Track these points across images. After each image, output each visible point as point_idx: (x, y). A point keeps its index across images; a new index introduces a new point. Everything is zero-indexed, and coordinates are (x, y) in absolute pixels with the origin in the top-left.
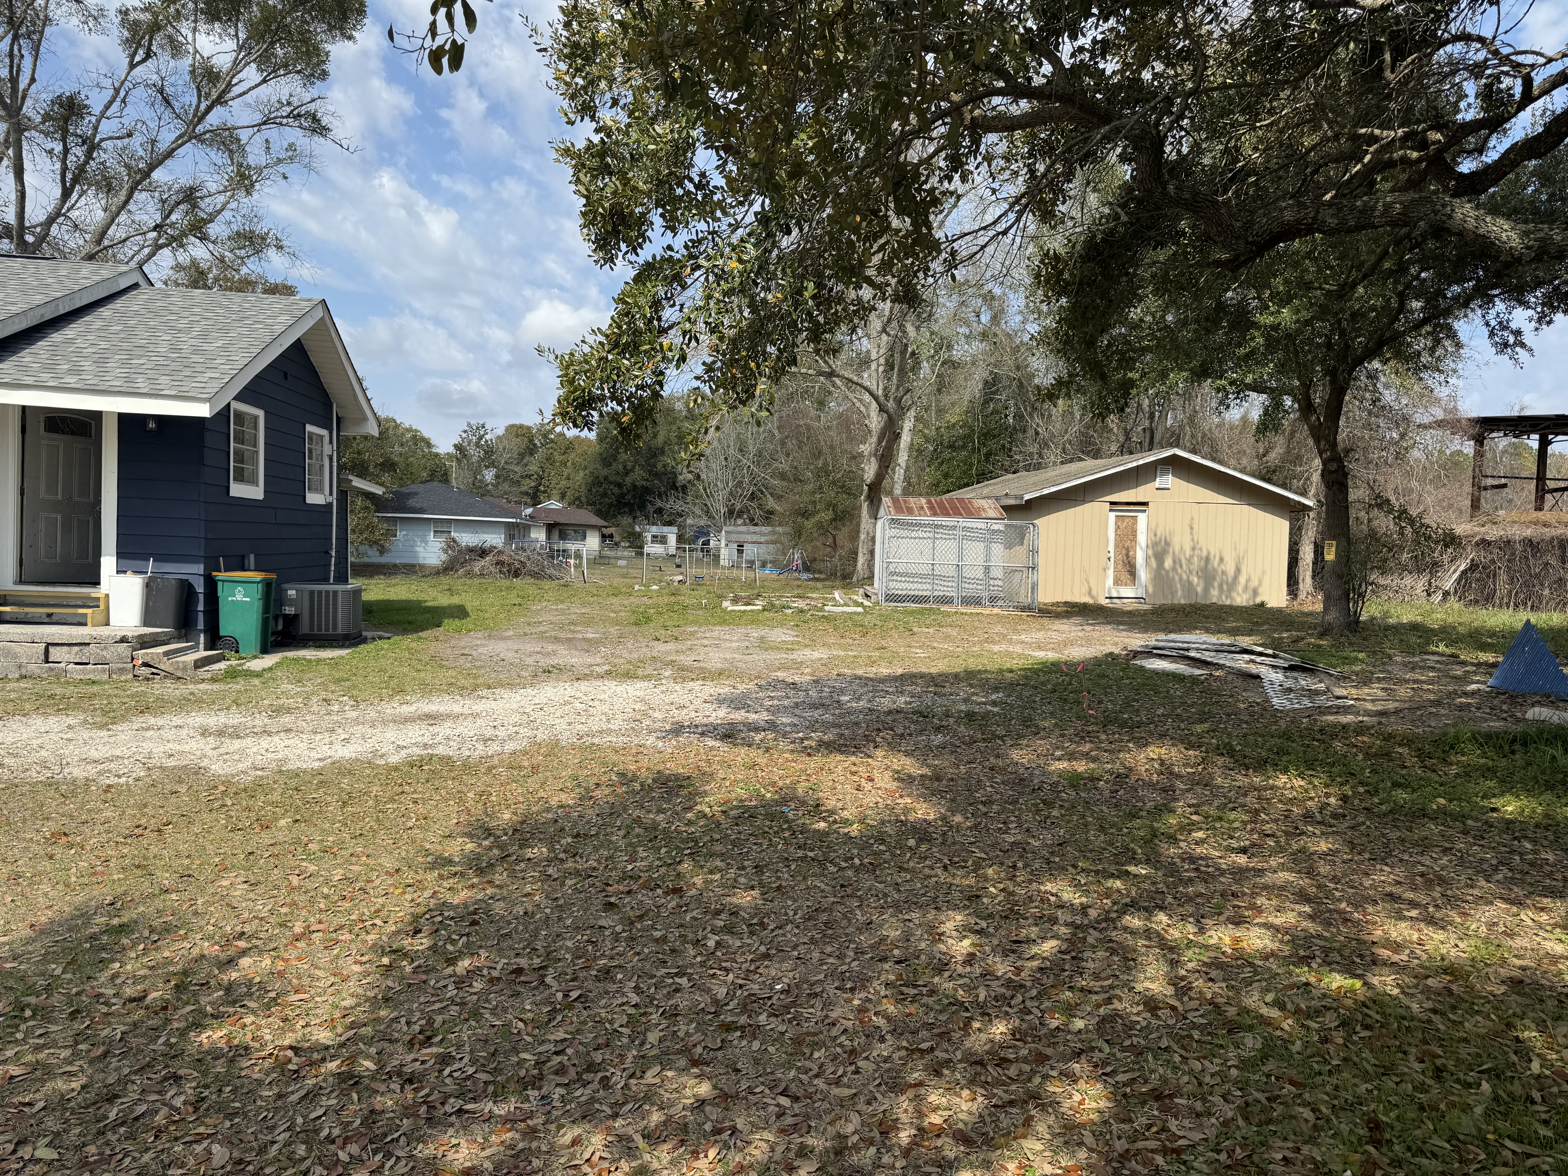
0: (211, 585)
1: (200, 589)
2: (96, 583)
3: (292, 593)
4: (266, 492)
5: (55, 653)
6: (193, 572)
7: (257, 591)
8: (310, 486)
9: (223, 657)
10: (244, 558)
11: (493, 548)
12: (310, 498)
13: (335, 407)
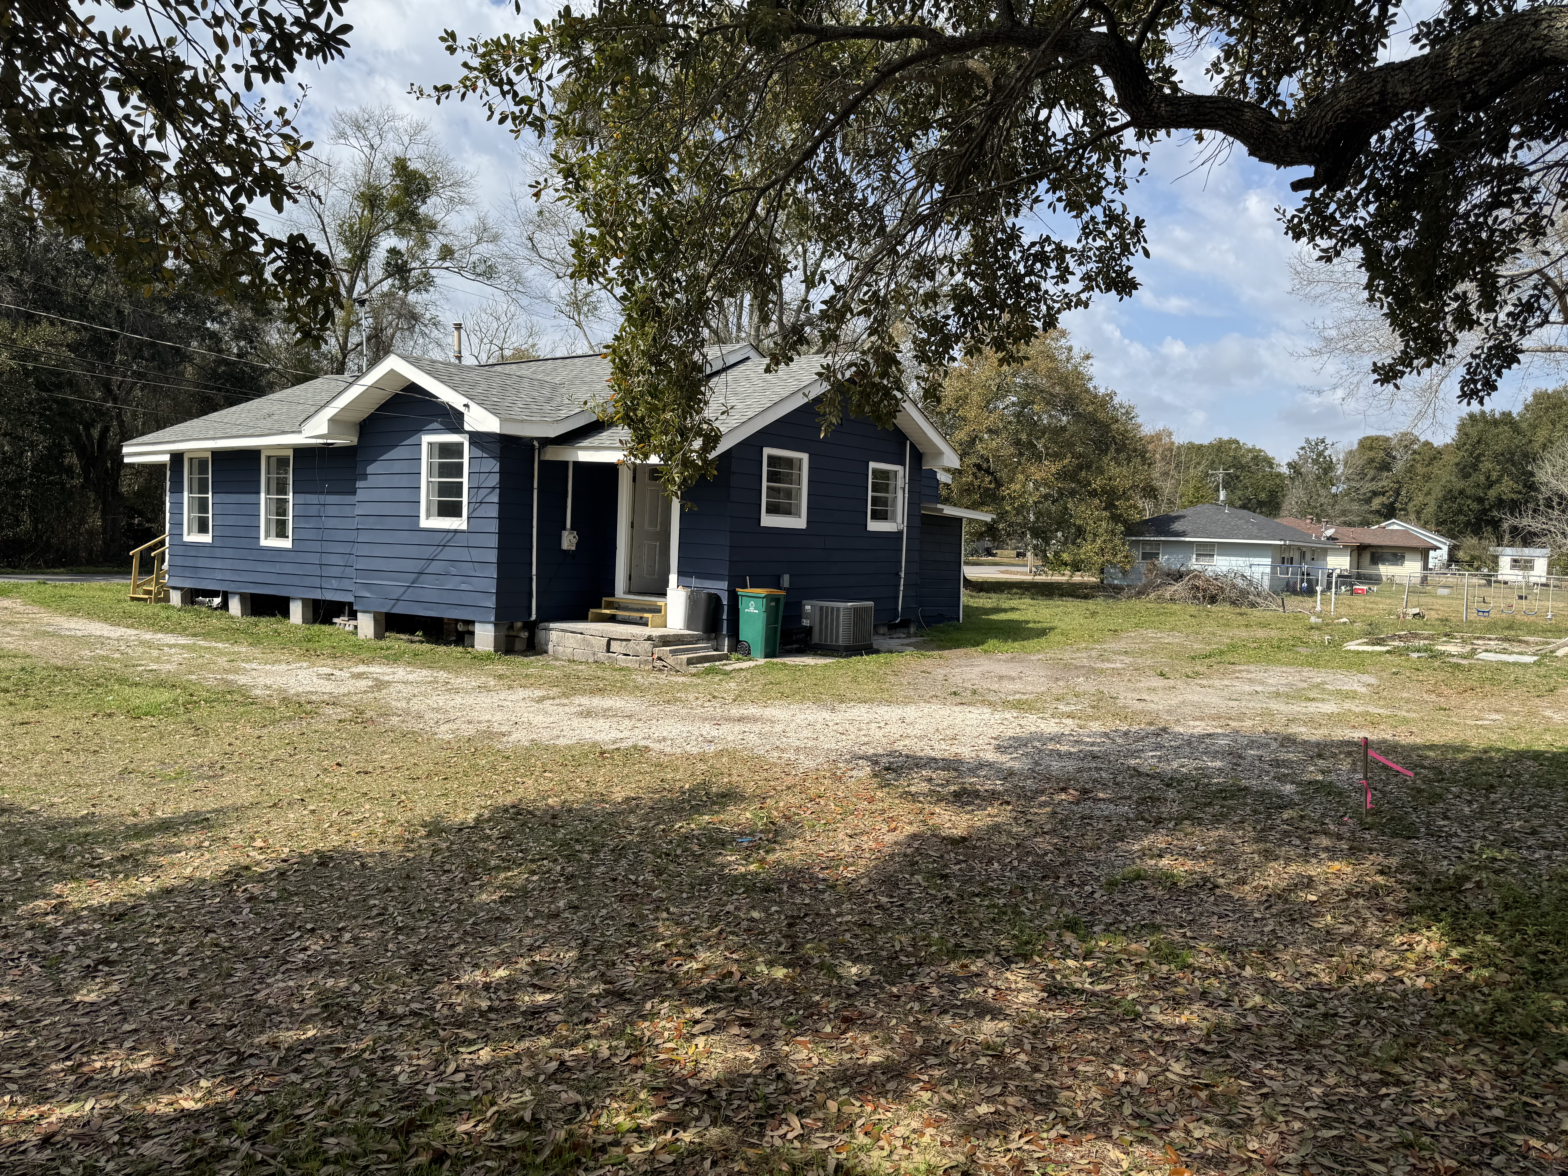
0: (734, 599)
1: (725, 602)
2: (664, 594)
3: (808, 607)
4: (808, 522)
5: (615, 646)
6: (720, 587)
7: (762, 603)
8: (876, 516)
9: (727, 658)
10: (779, 577)
11: (1189, 572)
12: (873, 526)
13: (912, 444)
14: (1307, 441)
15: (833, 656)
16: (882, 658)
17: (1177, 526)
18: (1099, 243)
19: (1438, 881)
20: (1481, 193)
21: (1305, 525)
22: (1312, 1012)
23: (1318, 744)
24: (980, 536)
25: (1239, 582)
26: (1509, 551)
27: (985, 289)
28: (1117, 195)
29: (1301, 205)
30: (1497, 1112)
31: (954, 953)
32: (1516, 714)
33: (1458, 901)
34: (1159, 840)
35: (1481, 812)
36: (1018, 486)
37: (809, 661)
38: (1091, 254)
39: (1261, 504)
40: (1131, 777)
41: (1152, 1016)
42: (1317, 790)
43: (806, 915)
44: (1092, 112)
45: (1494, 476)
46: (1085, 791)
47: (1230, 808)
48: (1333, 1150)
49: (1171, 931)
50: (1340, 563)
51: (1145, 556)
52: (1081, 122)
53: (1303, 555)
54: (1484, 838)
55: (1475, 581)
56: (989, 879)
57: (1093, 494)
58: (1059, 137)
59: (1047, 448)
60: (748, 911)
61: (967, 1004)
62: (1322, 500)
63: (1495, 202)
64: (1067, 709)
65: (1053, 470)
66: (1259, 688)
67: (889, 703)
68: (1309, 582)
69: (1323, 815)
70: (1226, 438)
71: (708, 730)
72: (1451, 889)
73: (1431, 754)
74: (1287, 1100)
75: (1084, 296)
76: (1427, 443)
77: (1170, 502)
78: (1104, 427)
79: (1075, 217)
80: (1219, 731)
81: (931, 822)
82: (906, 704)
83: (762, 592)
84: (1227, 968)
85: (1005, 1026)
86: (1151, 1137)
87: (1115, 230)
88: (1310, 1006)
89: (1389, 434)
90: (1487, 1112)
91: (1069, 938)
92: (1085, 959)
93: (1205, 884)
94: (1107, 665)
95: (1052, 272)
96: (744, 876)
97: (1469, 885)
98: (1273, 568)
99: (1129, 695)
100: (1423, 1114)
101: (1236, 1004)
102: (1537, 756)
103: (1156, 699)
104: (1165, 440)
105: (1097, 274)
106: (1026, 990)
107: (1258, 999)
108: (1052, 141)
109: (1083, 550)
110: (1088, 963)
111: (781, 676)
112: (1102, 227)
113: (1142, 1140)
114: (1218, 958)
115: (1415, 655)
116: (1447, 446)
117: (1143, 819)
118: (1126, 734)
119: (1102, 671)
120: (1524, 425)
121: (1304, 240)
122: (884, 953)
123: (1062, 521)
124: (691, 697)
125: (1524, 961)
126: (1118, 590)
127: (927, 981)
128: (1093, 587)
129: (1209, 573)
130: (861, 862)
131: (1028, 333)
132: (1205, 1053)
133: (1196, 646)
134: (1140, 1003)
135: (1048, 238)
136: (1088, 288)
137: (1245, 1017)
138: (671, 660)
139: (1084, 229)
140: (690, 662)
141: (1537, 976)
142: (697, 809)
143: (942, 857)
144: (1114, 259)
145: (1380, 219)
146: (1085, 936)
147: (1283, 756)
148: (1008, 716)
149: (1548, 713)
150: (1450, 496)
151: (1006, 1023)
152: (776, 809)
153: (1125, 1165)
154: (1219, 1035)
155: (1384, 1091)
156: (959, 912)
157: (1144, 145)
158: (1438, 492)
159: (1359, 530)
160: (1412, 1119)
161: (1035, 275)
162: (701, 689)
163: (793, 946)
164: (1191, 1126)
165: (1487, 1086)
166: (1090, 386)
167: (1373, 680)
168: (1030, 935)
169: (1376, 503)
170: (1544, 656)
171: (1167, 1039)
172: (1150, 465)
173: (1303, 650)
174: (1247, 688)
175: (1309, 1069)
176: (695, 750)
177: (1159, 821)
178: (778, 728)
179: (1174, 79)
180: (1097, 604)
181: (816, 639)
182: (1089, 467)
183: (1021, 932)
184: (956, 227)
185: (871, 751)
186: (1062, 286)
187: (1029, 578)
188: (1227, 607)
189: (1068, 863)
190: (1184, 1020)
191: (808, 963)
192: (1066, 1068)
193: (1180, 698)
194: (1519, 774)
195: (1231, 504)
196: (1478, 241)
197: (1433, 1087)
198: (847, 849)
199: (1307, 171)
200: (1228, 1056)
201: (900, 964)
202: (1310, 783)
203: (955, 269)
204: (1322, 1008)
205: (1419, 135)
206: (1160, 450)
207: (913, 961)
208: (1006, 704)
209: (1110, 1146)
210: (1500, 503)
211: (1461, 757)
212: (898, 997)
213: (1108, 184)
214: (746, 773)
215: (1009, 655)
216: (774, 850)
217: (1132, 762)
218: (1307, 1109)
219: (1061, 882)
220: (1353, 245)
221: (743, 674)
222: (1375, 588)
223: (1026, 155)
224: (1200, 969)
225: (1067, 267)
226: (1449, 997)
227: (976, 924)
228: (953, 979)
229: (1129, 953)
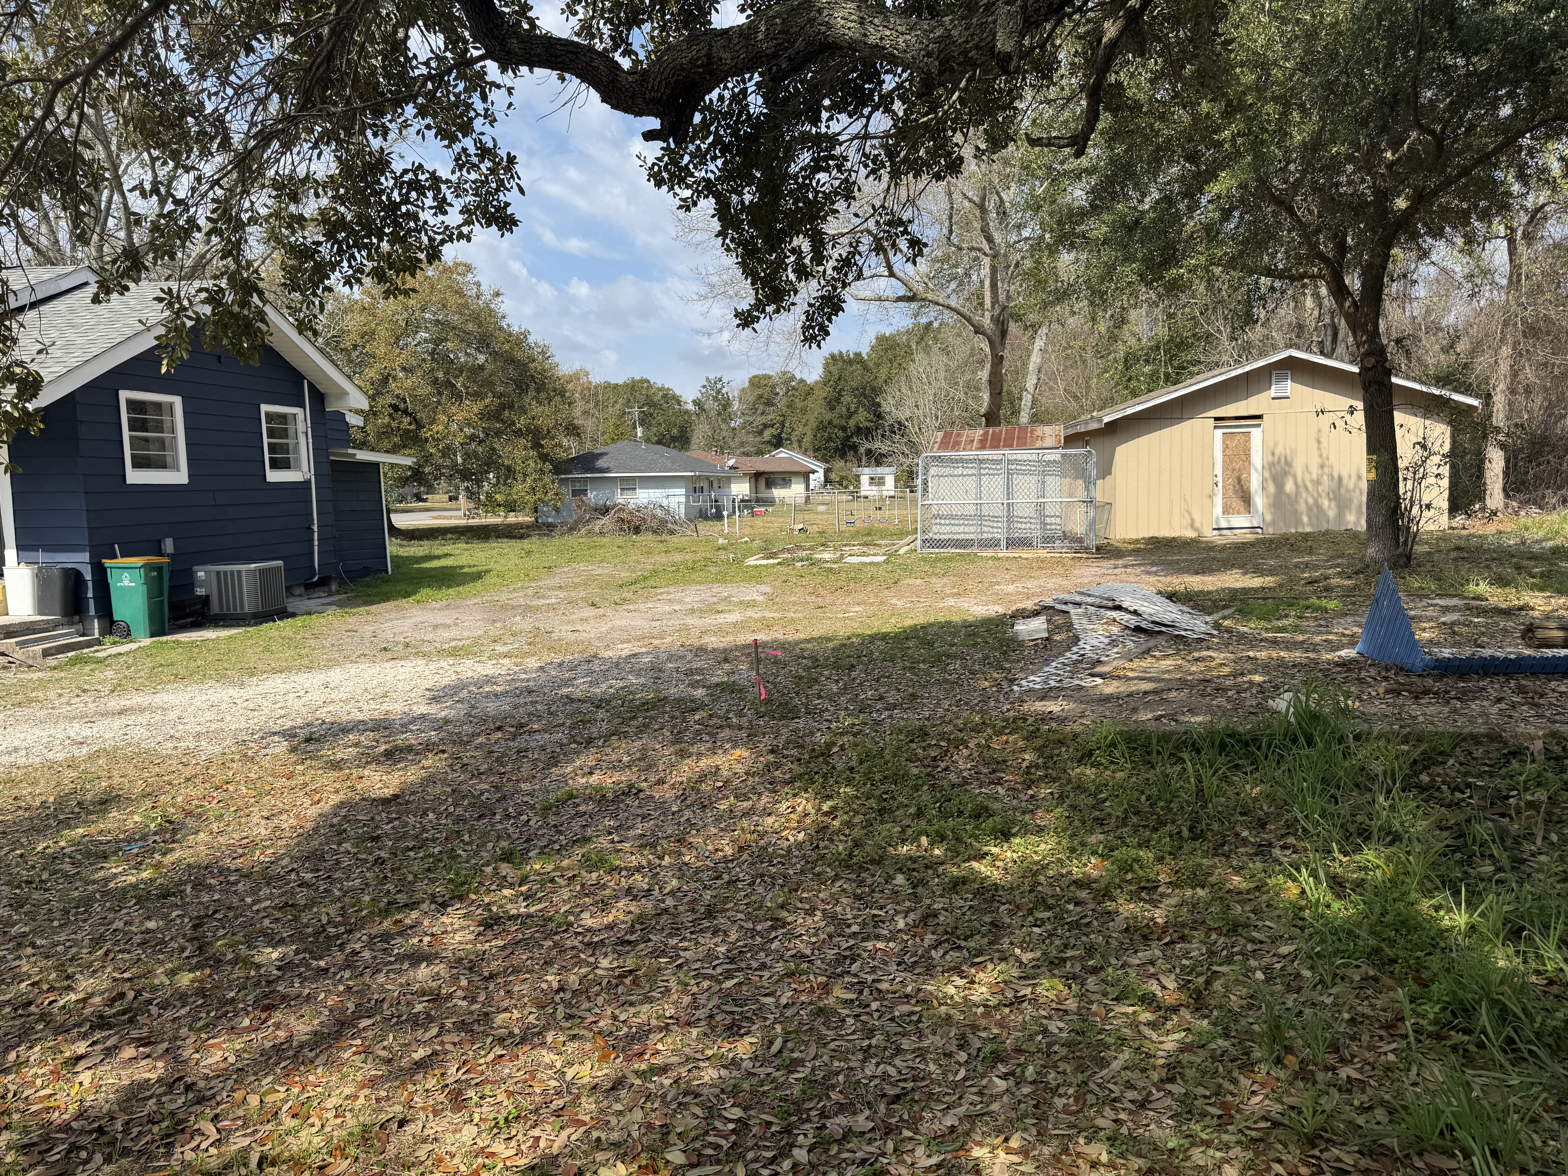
1: (88, 577)
3: (201, 574)
4: (192, 476)
6: (80, 560)
7: (139, 576)
8: (276, 465)
9: (99, 643)
10: (159, 542)
11: (616, 505)
12: (273, 476)
13: (310, 384)
14: (708, 379)
15: (239, 626)
16: (299, 621)
17: (601, 463)
18: (474, 176)
19: (814, 750)
20: (805, 158)
21: (711, 456)
22: (719, 882)
23: (725, 651)
24: (404, 481)
25: (659, 513)
26: (866, 470)
27: (359, 216)
28: (487, 128)
29: (659, 153)
30: (855, 928)
31: (385, 913)
32: (872, 604)
33: (828, 764)
34: (588, 759)
35: (845, 689)
36: (441, 428)
37: (209, 634)
38: (467, 186)
39: (674, 439)
40: (565, 704)
41: (582, 923)
42: (723, 690)
43: (215, 912)
44: (454, 37)
45: (853, 407)
46: (521, 726)
47: (651, 718)
48: (735, 996)
49: (601, 839)
50: (741, 489)
51: (575, 493)
52: (442, 48)
53: (711, 484)
54: (847, 709)
55: (844, 497)
56: (424, 830)
57: (519, 433)
58: (421, 60)
59: (467, 388)
60: (142, 923)
61: (401, 958)
62: (724, 433)
63: (816, 167)
64: (505, 649)
65: (476, 410)
66: (677, 607)
67: (309, 668)
68: (717, 507)
69: (728, 711)
70: (638, 378)
71: (77, 730)
72: (823, 754)
73: (810, 646)
74: (698, 965)
75: (465, 230)
76: (802, 381)
77: (594, 440)
78: (522, 366)
79: (448, 147)
80: (644, 650)
81: (359, 787)
82: (329, 668)
83: (138, 561)
84: (649, 862)
85: (441, 968)
86: (582, 1032)
87: (488, 164)
88: (717, 878)
89: (771, 373)
90: (848, 931)
91: (505, 869)
92: (520, 885)
93: (632, 791)
94: (543, 601)
95: (429, 202)
96: (134, 886)
97: (835, 749)
98: (687, 497)
99: (563, 628)
100: (802, 946)
101: (656, 892)
102: (884, 637)
103: (588, 628)
104: (584, 380)
105: (476, 208)
106: (463, 928)
107: (675, 883)
108: (414, 63)
109: (515, 490)
110: (524, 889)
111: (173, 655)
112: (475, 160)
113: (574, 1037)
114: (642, 855)
115: (799, 564)
116: (817, 382)
117: (575, 742)
118: (560, 665)
119: (538, 608)
120: (871, 364)
121: (665, 188)
122: (310, 930)
123: (491, 462)
124: (52, 695)
125: (873, 803)
126: (551, 527)
127: (357, 946)
128: (528, 527)
129: (632, 506)
130: (280, 843)
131: (413, 267)
132: (629, 942)
133: (623, 575)
134: (572, 913)
135: (420, 166)
136: (467, 222)
137: (663, 901)
138: (19, 654)
139: (457, 159)
140: (46, 653)
141: (882, 812)
142: (66, 824)
143: (372, 819)
144: (490, 193)
145: (727, 175)
146: (521, 863)
147: (695, 665)
148: (443, 664)
149: (894, 601)
150: (822, 427)
151: (442, 966)
152: (173, 805)
153: (558, 1065)
154: (642, 923)
155: (773, 934)
156: (392, 870)
157: (507, 79)
158: (813, 423)
159: (754, 459)
160: (794, 952)
161: (412, 204)
162: (65, 683)
163: (200, 948)
164: (617, 1012)
165: (848, 909)
166: (504, 324)
167: (768, 589)
168: (466, 876)
169: (767, 434)
170: (891, 555)
171: (596, 939)
172: (570, 404)
173: (713, 569)
174: (667, 608)
175: (715, 933)
176: (60, 757)
177: (590, 741)
178: (172, 715)
179: (530, 14)
180: (532, 543)
181: (215, 608)
182: (511, 407)
183: (457, 874)
184: (315, 146)
185: (289, 724)
186: (441, 217)
187: (463, 522)
188: (650, 536)
189: (504, 798)
190: (611, 918)
191: (219, 961)
192: (502, 993)
193: (610, 625)
194: (872, 653)
195: (648, 440)
196: (806, 201)
197: (809, 921)
198: (263, 832)
199: (654, 123)
200: (649, 940)
201: (328, 937)
202: (717, 685)
203: (320, 191)
204: (726, 877)
205: (751, 98)
206: (579, 389)
207: (342, 929)
208: (442, 653)
209: (544, 1052)
210: (859, 430)
211: (830, 645)
212: (326, 970)
213: (478, 115)
214: (131, 772)
215: (444, 603)
216: (173, 850)
217: (565, 691)
218: (714, 968)
219: (498, 817)
220: (706, 197)
221: (122, 659)
222: (770, 509)
223: (388, 76)
224: (626, 868)
225: (444, 199)
226: (822, 844)
227: (410, 878)
228: (386, 937)
229: (563, 869)
